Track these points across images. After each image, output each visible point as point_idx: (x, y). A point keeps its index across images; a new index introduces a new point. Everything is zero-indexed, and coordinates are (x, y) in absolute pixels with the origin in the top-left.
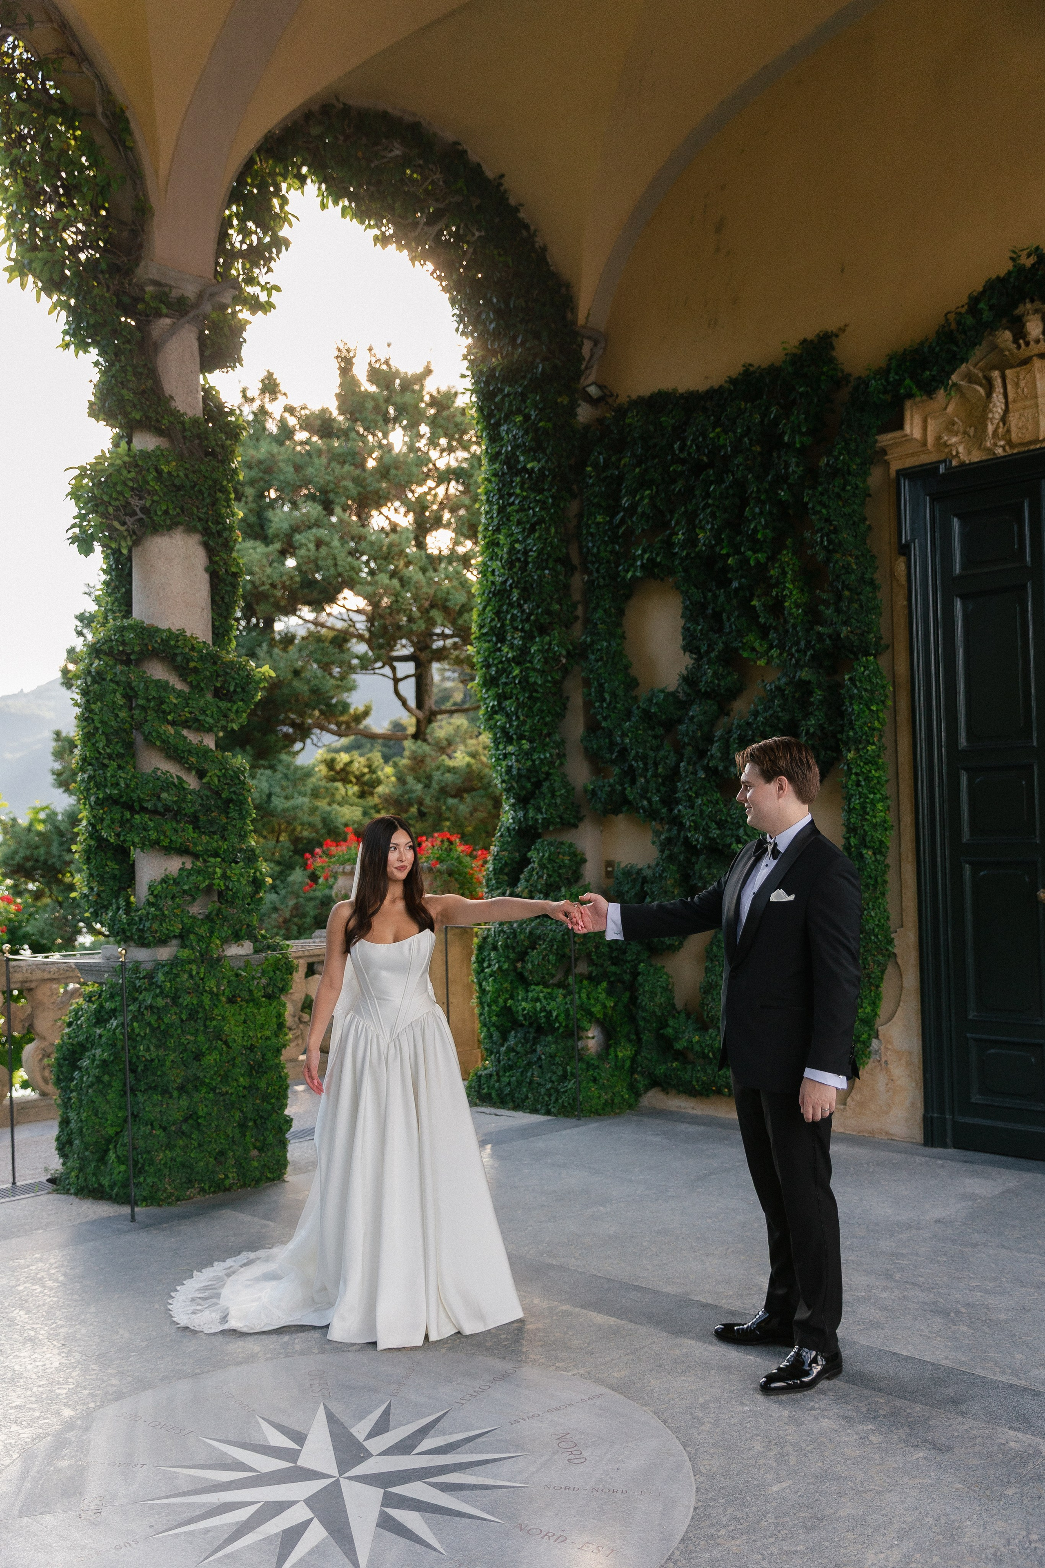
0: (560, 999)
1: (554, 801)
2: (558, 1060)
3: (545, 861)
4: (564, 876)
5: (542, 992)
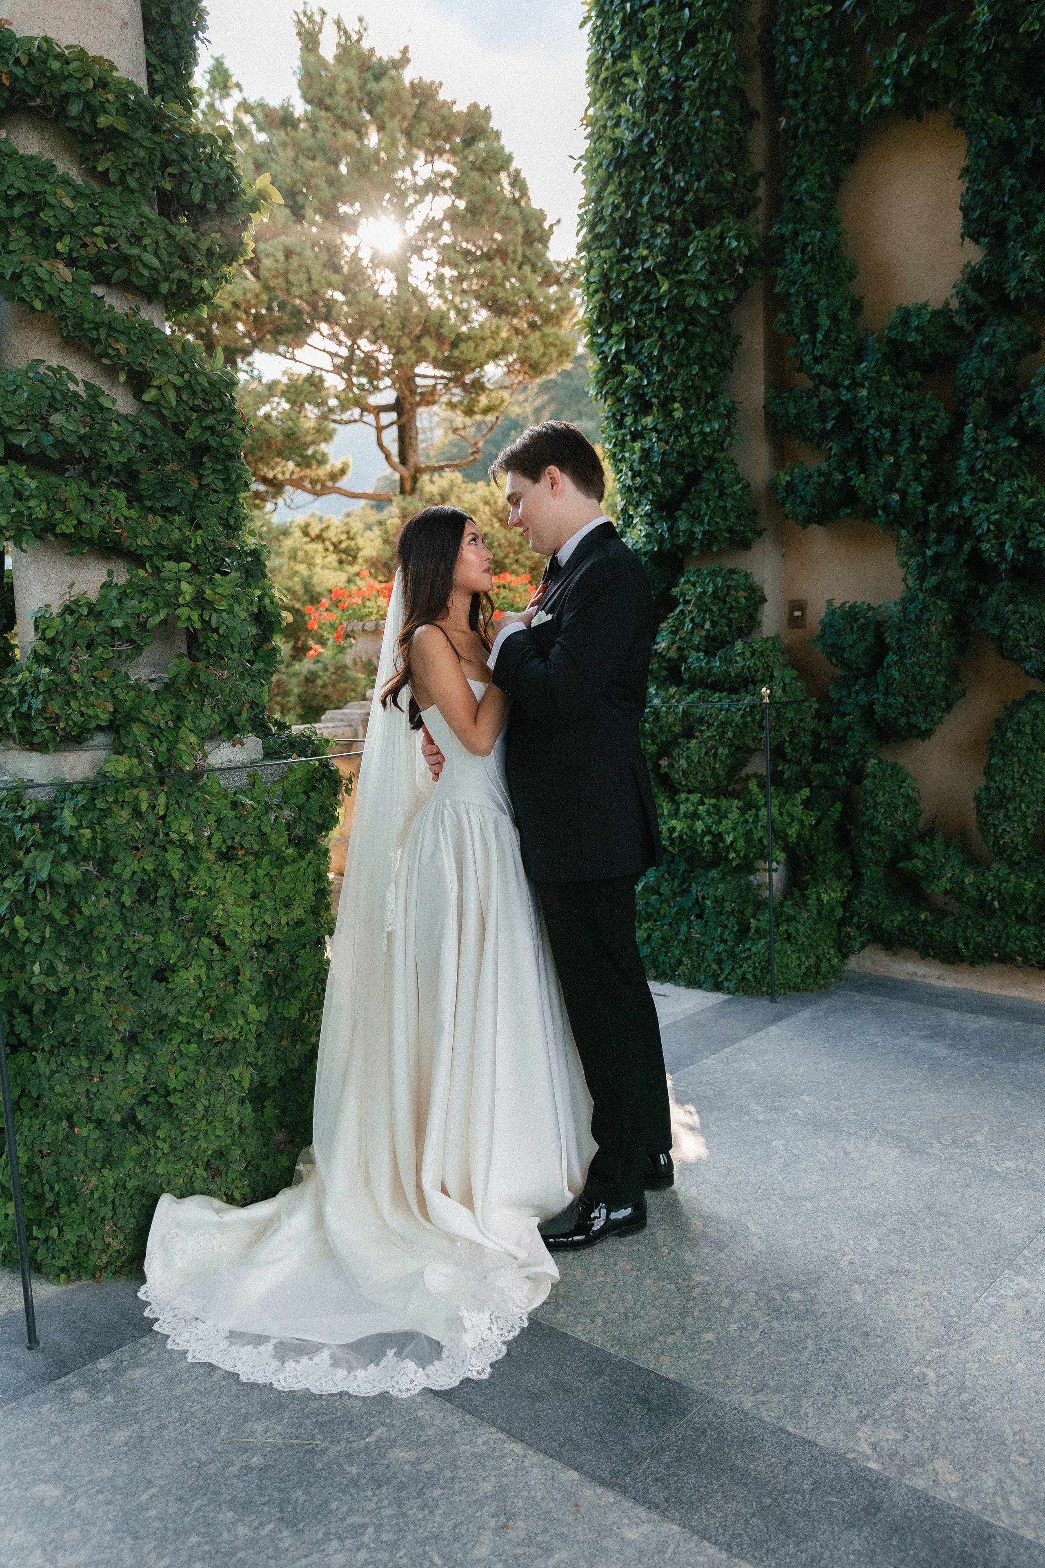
0: (735, 815)
1: (722, 503)
2: (728, 907)
3: (707, 600)
4: (735, 625)
5: (702, 803)
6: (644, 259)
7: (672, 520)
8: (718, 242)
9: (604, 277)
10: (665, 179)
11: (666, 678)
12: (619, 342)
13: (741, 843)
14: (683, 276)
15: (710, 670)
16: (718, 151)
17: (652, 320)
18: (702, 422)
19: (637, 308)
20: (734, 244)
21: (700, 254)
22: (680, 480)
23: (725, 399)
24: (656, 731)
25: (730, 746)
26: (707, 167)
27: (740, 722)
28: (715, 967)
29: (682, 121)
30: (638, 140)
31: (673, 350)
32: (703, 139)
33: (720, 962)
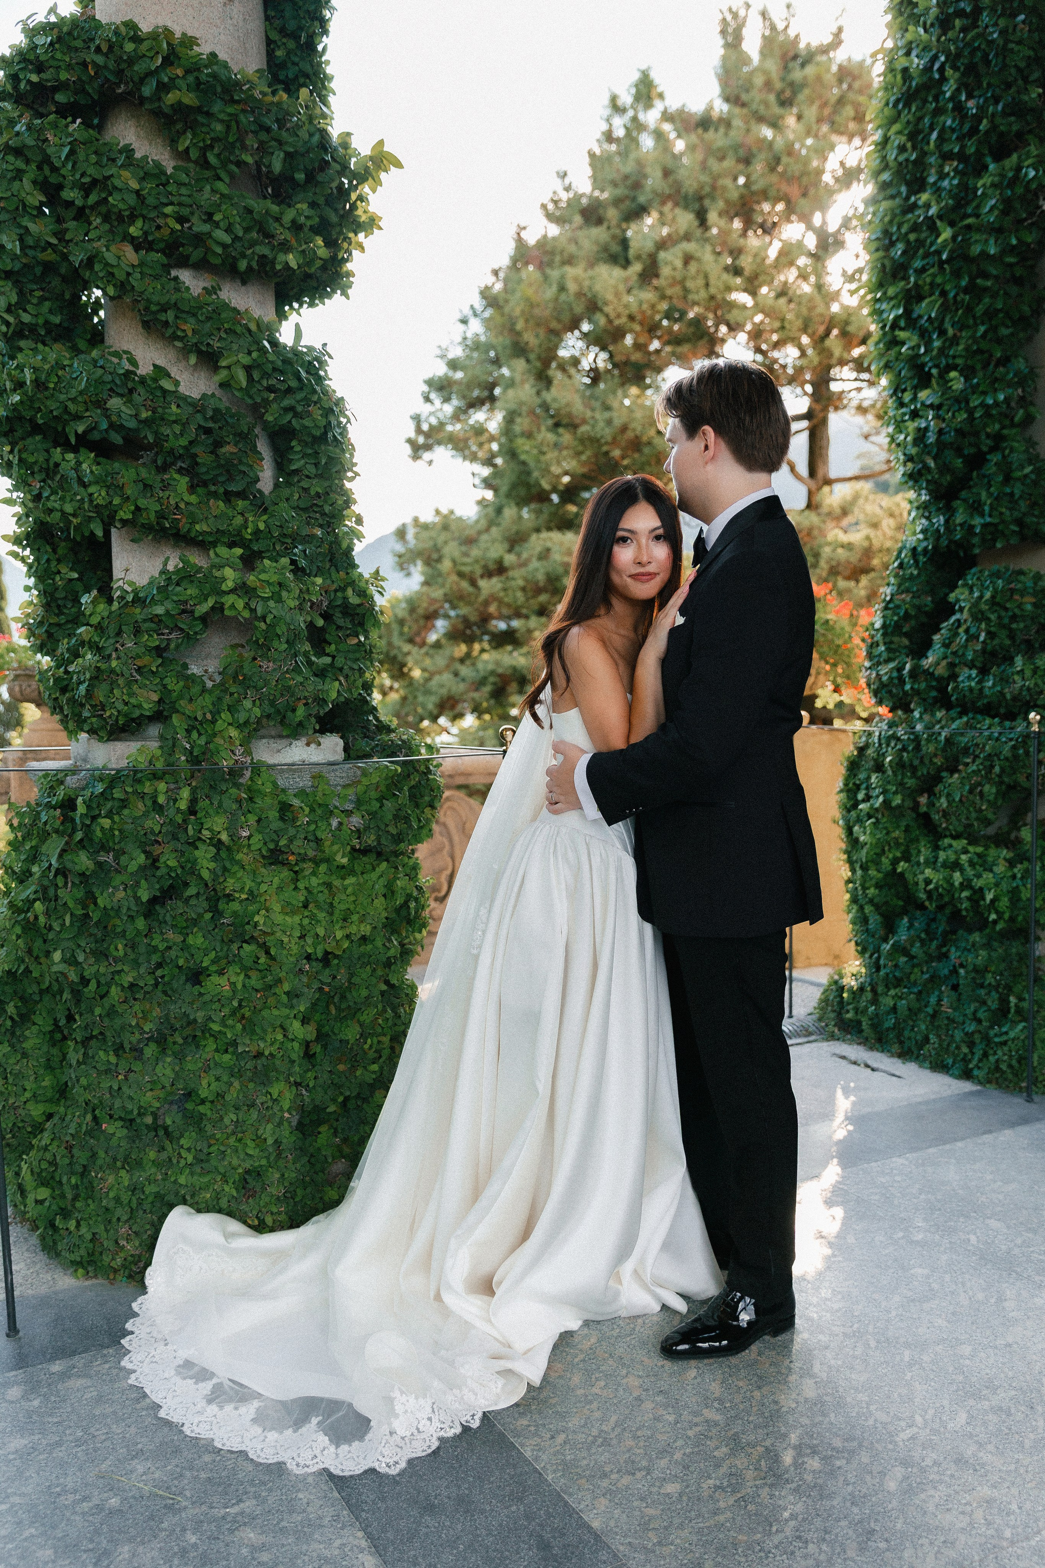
0: (1001, 867)
1: (1008, 490)
2: (989, 979)
3: (984, 607)
4: (1020, 637)
5: (966, 852)
6: (928, 206)
7: (949, 511)
8: (1010, 174)
9: (886, 233)
10: (959, 108)
11: (936, 700)
12: (897, 306)
13: (1004, 902)
14: (970, 221)
15: (981, 690)
16: (1022, 65)
17: (934, 276)
18: (984, 393)
19: (918, 264)
20: (1032, 173)
21: (990, 192)
22: (959, 462)
23: (1020, 364)
24: (916, 762)
25: (1002, 783)
26: (1009, 86)
27: (1009, 755)
28: (965, 1050)
29: (979, 35)
30: (928, 69)
31: (957, 310)
32: (1004, 52)
33: (971, 1045)
